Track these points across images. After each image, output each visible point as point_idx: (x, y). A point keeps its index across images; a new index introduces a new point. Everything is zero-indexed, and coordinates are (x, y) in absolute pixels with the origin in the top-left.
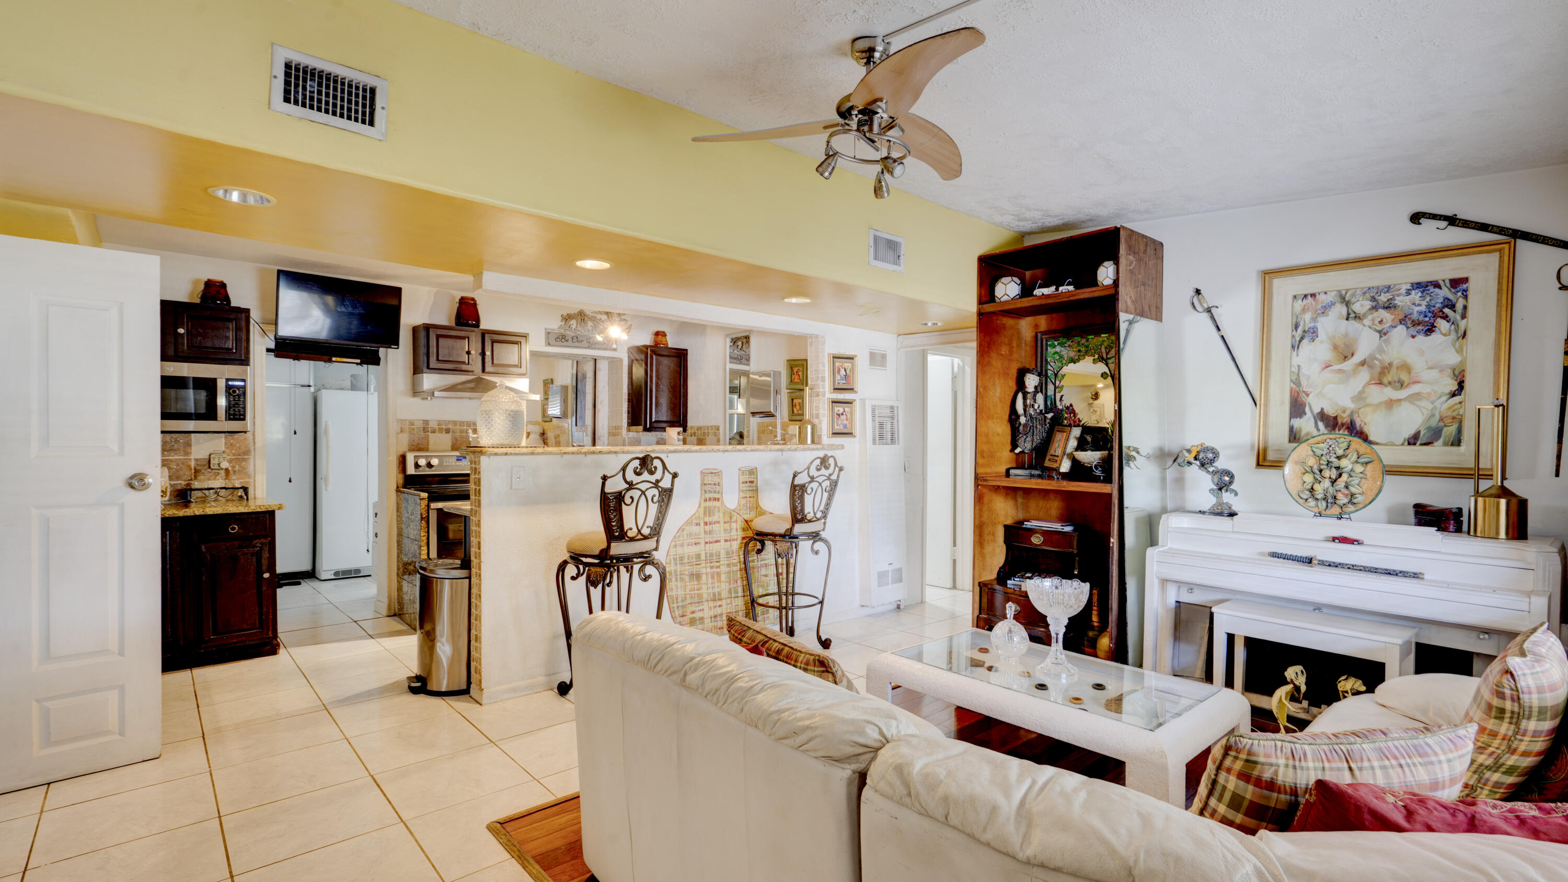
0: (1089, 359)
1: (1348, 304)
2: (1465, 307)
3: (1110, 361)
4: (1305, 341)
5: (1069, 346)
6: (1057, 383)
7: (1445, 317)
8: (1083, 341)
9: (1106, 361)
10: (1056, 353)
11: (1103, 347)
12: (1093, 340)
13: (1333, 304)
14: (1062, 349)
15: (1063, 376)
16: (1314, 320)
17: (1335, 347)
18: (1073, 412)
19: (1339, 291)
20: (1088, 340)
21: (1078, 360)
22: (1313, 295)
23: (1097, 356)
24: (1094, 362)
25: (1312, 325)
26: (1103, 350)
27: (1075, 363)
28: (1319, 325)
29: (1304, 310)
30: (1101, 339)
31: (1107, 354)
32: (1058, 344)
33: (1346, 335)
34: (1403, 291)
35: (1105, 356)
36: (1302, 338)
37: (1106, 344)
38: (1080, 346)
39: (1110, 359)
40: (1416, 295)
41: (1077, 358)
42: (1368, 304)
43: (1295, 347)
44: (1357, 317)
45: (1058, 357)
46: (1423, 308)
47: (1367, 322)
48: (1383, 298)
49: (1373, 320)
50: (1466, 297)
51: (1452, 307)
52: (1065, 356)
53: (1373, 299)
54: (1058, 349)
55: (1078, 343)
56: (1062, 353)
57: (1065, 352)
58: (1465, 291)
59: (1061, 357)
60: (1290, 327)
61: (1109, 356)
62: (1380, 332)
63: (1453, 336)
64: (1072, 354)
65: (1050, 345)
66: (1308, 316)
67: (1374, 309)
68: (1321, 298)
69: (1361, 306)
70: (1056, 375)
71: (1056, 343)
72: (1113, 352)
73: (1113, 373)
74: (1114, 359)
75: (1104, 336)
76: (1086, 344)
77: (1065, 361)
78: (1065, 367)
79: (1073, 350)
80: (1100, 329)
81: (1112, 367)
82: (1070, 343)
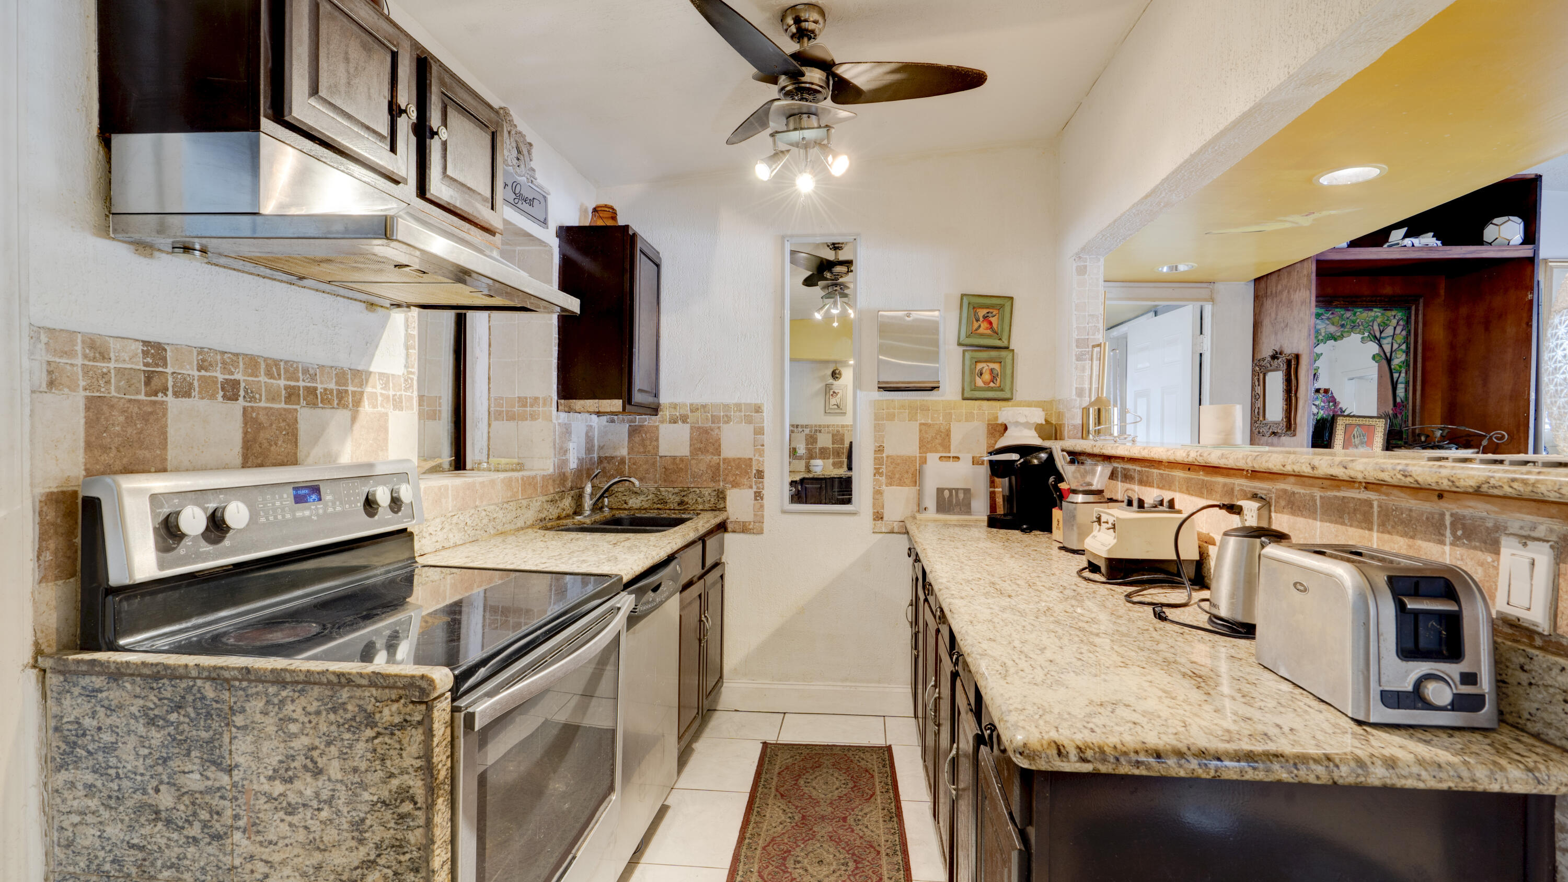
0: (1355, 338)
3: (1384, 342)
5: (1328, 319)
8: (1348, 314)
11: (1375, 323)
12: (1363, 315)
14: (1318, 321)
18: (1335, 400)
20: (1355, 315)
21: (1342, 337)
23: (1366, 334)
24: (1363, 340)
26: (1376, 327)
27: (1336, 340)
30: (1372, 314)
31: (1381, 333)
35: (1378, 335)
37: (1379, 320)
38: (1343, 320)
39: (1384, 338)
41: (1339, 334)
52: (1323, 331)
55: (1341, 316)
56: (1318, 327)
57: (1321, 326)
61: (1383, 335)
64: (1332, 329)
72: (1389, 331)
73: (1388, 355)
74: (1390, 339)
75: (1377, 312)
76: (1353, 318)
77: (1320, 338)
78: (1321, 345)
79: (1333, 324)
80: (1368, 303)
81: (1387, 349)
82: (1328, 315)
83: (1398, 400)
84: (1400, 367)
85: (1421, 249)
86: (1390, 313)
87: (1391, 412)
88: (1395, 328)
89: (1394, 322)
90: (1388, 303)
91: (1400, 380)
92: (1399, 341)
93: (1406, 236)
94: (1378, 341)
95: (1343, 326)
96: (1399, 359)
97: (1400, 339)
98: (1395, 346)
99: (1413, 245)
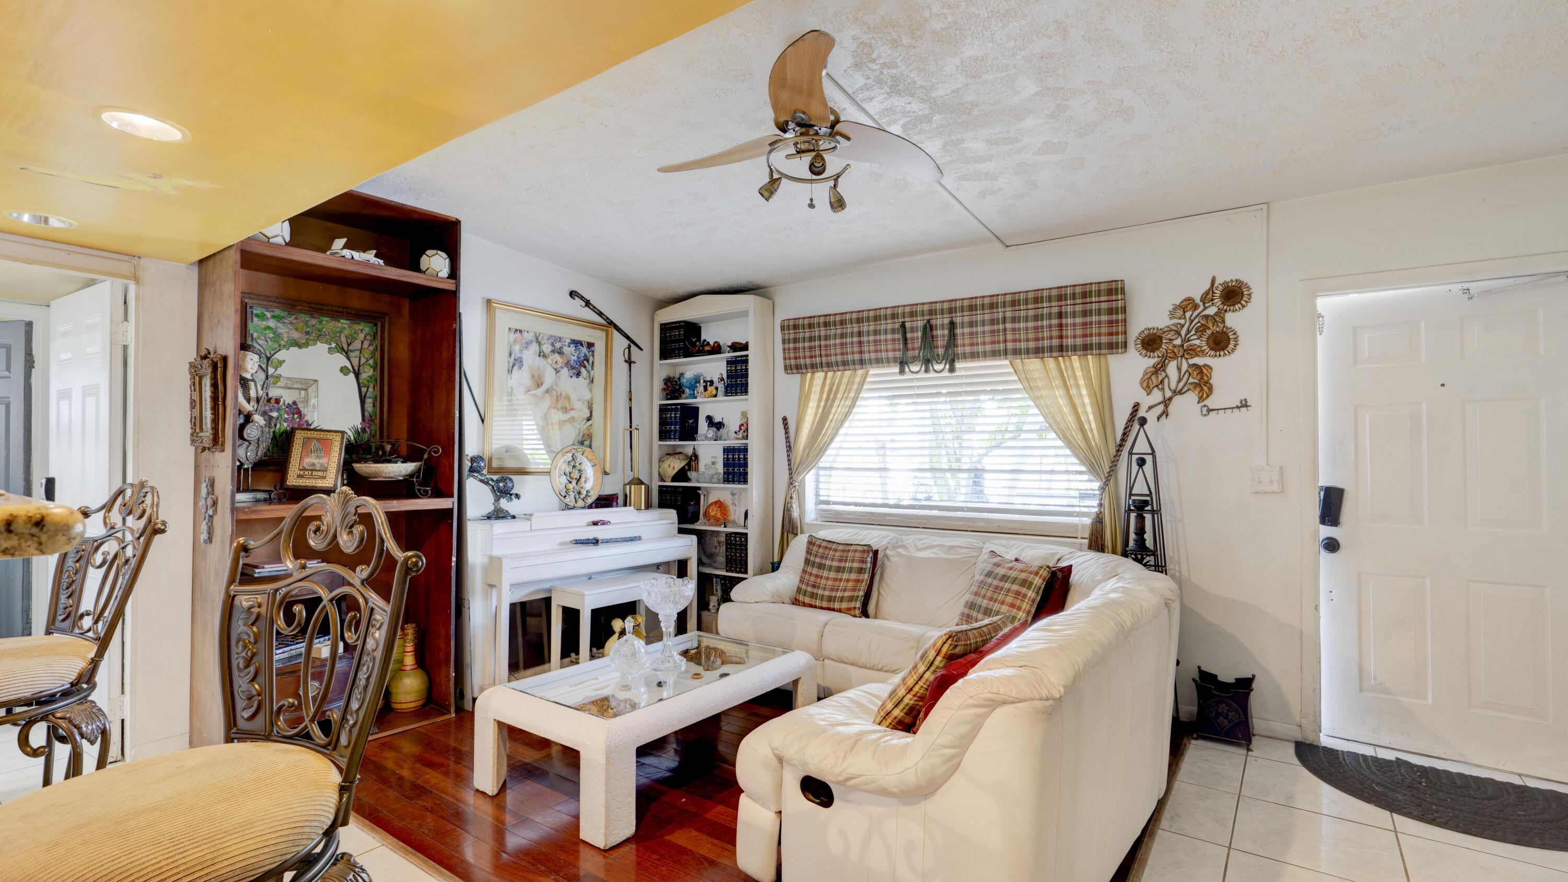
0: (322, 346)
1: (540, 344)
2: (593, 363)
3: (352, 354)
4: (516, 368)
5: (291, 323)
6: (271, 371)
7: (585, 367)
8: (314, 322)
9: (346, 353)
10: (268, 328)
11: (342, 334)
12: (329, 324)
13: (532, 342)
14: (279, 325)
15: (281, 363)
16: (521, 351)
17: (533, 376)
18: (299, 412)
19: (535, 333)
20: (321, 322)
21: (306, 345)
22: (521, 331)
23: (333, 345)
24: (330, 351)
25: (519, 355)
26: (343, 339)
27: (300, 347)
28: (524, 356)
29: (515, 342)
30: (340, 325)
31: (349, 345)
32: (273, 317)
33: (539, 368)
34: (567, 343)
35: (345, 347)
36: (513, 367)
37: (347, 332)
38: (308, 326)
39: (352, 351)
40: (572, 348)
41: (304, 341)
42: (550, 348)
43: (510, 371)
44: (545, 356)
45: (271, 335)
46: (575, 358)
47: (549, 360)
48: (558, 345)
49: (552, 360)
50: (593, 356)
51: (588, 361)
52: (285, 336)
53: (553, 345)
54: (272, 323)
55: (306, 323)
56: (280, 331)
57: (283, 330)
58: (593, 352)
59: (277, 336)
60: (507, 354)
61: (350, 348)
62: (556, 369)
63: (588, 381)
64: (296, 335)
65: (257, 315)
66: (517, 348)
67: (553, 351)
68: (525, 334)
69: (547, 348)
70: (268, 359)
71: (269, 315)
72: (357, 345)
73: (356, 368)
74: (358, 353)
75: (344, 323)
76: (318, 326)
77: (283, 343)
78: (283, 351)
79: (297, 330)
80: (337, 313)
81: (355, 362)
82: (292, 319)
83: (367, 414)
84: (368, 381)
85: (359, 263)
86: (357, 327)
87: (360, 426)
88: (362, 342)
89: (362, 336)
90: (356, 316)
91: (368, 395)
92: (366, 356)
93: (345, 247)
94: (347, 354)
95: (307, 333)
96: (367, 373)
97: (367, 354)
98: (363, 360)
99: (353, 258)
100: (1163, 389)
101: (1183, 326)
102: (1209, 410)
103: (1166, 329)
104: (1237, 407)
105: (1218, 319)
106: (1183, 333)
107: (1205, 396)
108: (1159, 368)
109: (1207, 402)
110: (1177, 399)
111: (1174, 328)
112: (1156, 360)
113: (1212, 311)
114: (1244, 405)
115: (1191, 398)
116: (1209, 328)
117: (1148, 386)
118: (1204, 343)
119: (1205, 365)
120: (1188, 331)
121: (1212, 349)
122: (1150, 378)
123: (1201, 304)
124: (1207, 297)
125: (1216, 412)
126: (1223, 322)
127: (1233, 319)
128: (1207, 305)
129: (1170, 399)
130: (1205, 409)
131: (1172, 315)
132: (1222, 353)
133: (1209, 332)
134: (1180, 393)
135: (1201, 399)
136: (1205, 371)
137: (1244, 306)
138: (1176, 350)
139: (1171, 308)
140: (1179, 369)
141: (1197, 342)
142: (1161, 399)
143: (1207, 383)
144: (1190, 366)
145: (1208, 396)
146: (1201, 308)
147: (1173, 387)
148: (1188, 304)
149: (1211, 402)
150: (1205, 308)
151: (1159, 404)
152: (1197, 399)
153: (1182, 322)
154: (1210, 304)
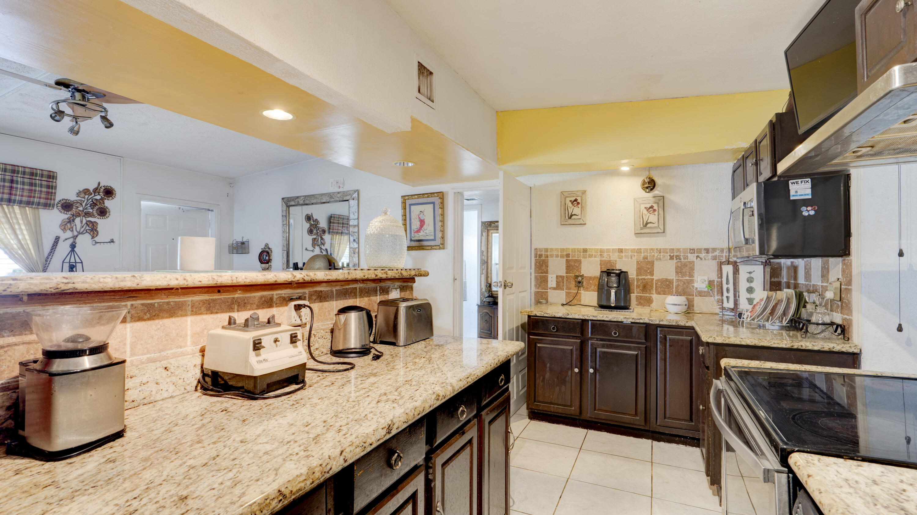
100: (72, 231)
101: (84, 201)
102: (96, 243)
103: (75, 201)
104: (109, 242)
105: (101, 202)
106: (84, 205)
107: (95, 236)
108: (71, 221)
109: (95, 239)
110: (80, 236)
111: (79, 201)
112: (68, 216)
113: (98, 197)
114: (112, 241)
115: (87, 237)
116: (97, 205)
117: (65, 228)
118: (95, 212)
119: (95, 222)
120: (86, 205)
121: (99, 215)
122: (66, 224)
123: (93, 193)
124: (96, 190)
125: (99, 244)
126: (104, 204)
127: (108, 203)
128: (96, 194)
129: (77, 236)
130: (94, 242)
131: (78, 195)
132: (104, 217)
133: (97, 207)
134: (82, 233)
135: (93, 237)
136: (95, 224)
137: (113, 199)
138: (80, 213)
139: (78, 192)
140: (82, 222)
141: (91, 210)
142: (72, 236)
143: (96, 230)
144: (87, 221)
145: (97, 236)
146: (93, 195)
147: (78, 230)
148: (86, 191)
149: (97, 239)
150: (95, 196)
151: (71, 237)
152: (91, 237)
153: (83, 199)
154: (97, 194)
